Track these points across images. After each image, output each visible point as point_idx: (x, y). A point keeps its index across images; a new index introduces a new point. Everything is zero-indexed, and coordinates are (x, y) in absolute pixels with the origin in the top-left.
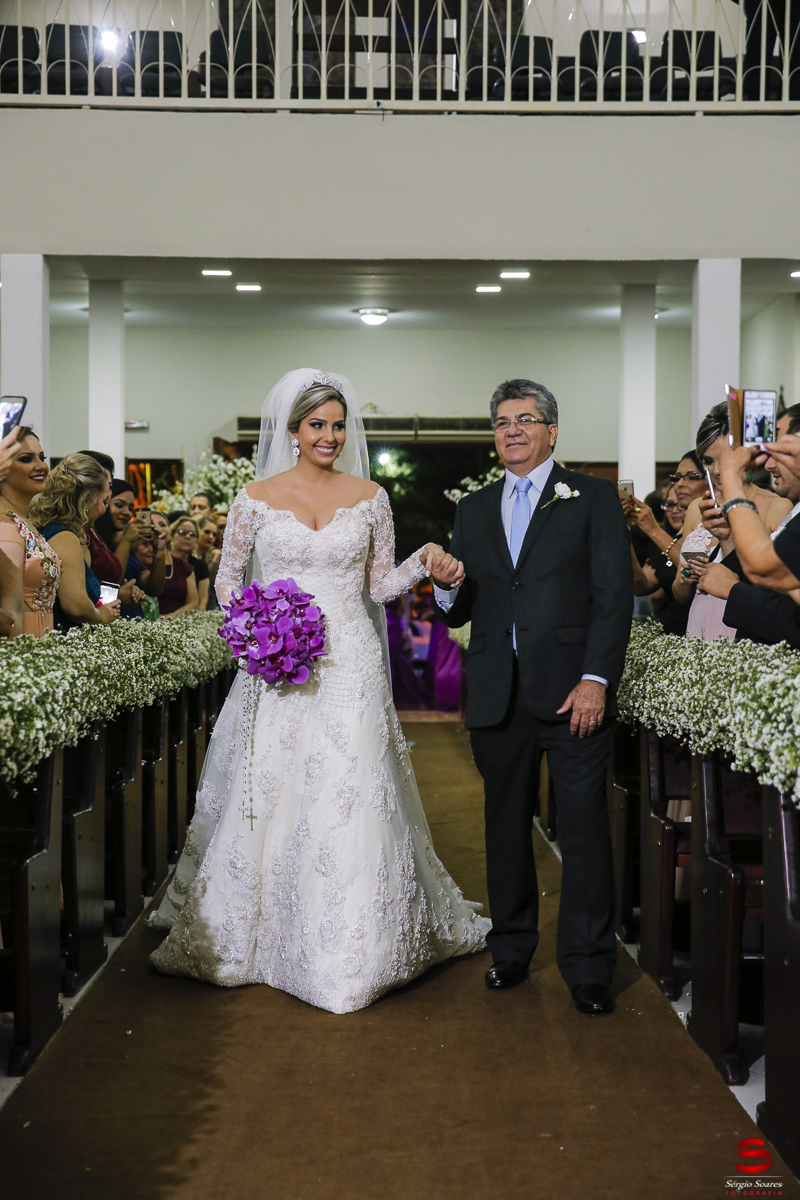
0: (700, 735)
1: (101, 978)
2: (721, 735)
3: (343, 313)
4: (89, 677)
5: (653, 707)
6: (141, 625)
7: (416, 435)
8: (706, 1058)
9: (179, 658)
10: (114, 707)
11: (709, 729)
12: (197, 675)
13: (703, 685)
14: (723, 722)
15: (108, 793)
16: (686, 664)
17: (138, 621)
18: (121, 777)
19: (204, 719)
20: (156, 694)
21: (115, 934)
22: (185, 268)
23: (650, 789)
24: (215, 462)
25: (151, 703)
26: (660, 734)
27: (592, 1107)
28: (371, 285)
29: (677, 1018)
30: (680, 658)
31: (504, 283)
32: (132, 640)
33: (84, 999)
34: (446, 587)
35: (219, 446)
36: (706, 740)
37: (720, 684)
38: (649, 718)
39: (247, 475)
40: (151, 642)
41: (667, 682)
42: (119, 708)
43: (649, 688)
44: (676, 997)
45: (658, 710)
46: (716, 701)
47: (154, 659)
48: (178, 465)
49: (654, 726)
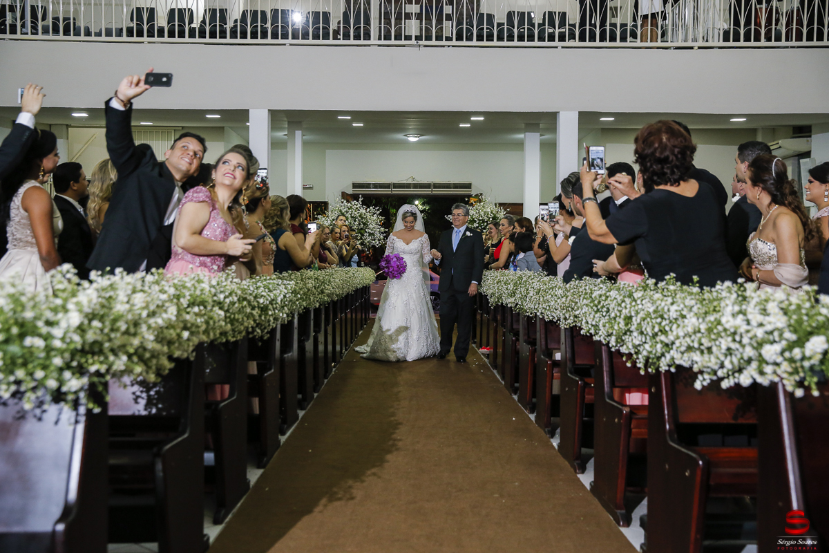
0: (565, 319)
1: (297, 428)
2: (576, 319)
3: (400, 136)
4: (292, 293)
5: (543, 308)
6: (312, 273)
7: (432, 191)
8: (566, 463)
9: (329, 287)
10: (303, 307)
11: (570, 317)
12: (337, 295)
13: (567, 298)
14: (577, 313)
15: (299, 346)
16: (559, 289)
17: (311, 271)
18: (304, 340)
19: (339, 316)
20: (320, 303)
21: (302, 409)
22: (330, 115)
23: (541, 345)
24: (342, 202)
25: (317, 306)
26: (546, 320)
27: (517, 484)
28: (412, 123)
29: (553, 446)
30: (556, 286)
31: (472, 122)
32: (309, 279)
33: (290, 437)
34: (437, 260)
35: (345, 196)
36: (569, 321)
37: (575, 296)
38: (542, 313)
39: (357, 208)
40: (318, 280)
41: (550, 296)
42: (305, 308)
43: (541, 299)
44: (553, 436)
45: (546, 309)
46: (573, 304)
47: (318, 287)
48: (326, 204)
49: (544, 317)
